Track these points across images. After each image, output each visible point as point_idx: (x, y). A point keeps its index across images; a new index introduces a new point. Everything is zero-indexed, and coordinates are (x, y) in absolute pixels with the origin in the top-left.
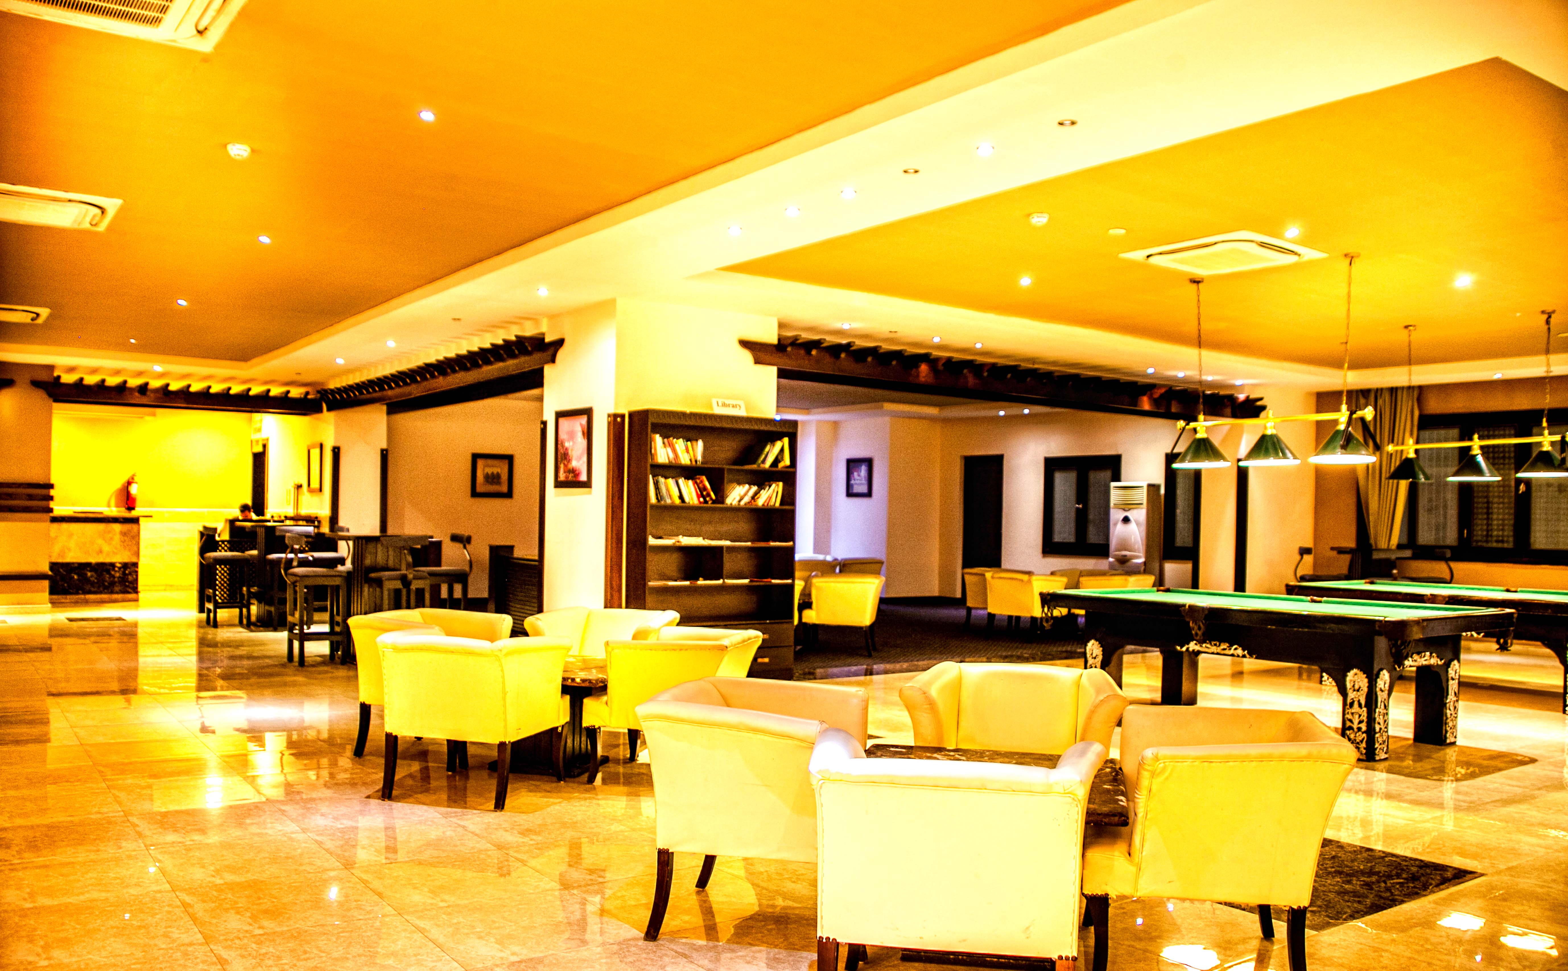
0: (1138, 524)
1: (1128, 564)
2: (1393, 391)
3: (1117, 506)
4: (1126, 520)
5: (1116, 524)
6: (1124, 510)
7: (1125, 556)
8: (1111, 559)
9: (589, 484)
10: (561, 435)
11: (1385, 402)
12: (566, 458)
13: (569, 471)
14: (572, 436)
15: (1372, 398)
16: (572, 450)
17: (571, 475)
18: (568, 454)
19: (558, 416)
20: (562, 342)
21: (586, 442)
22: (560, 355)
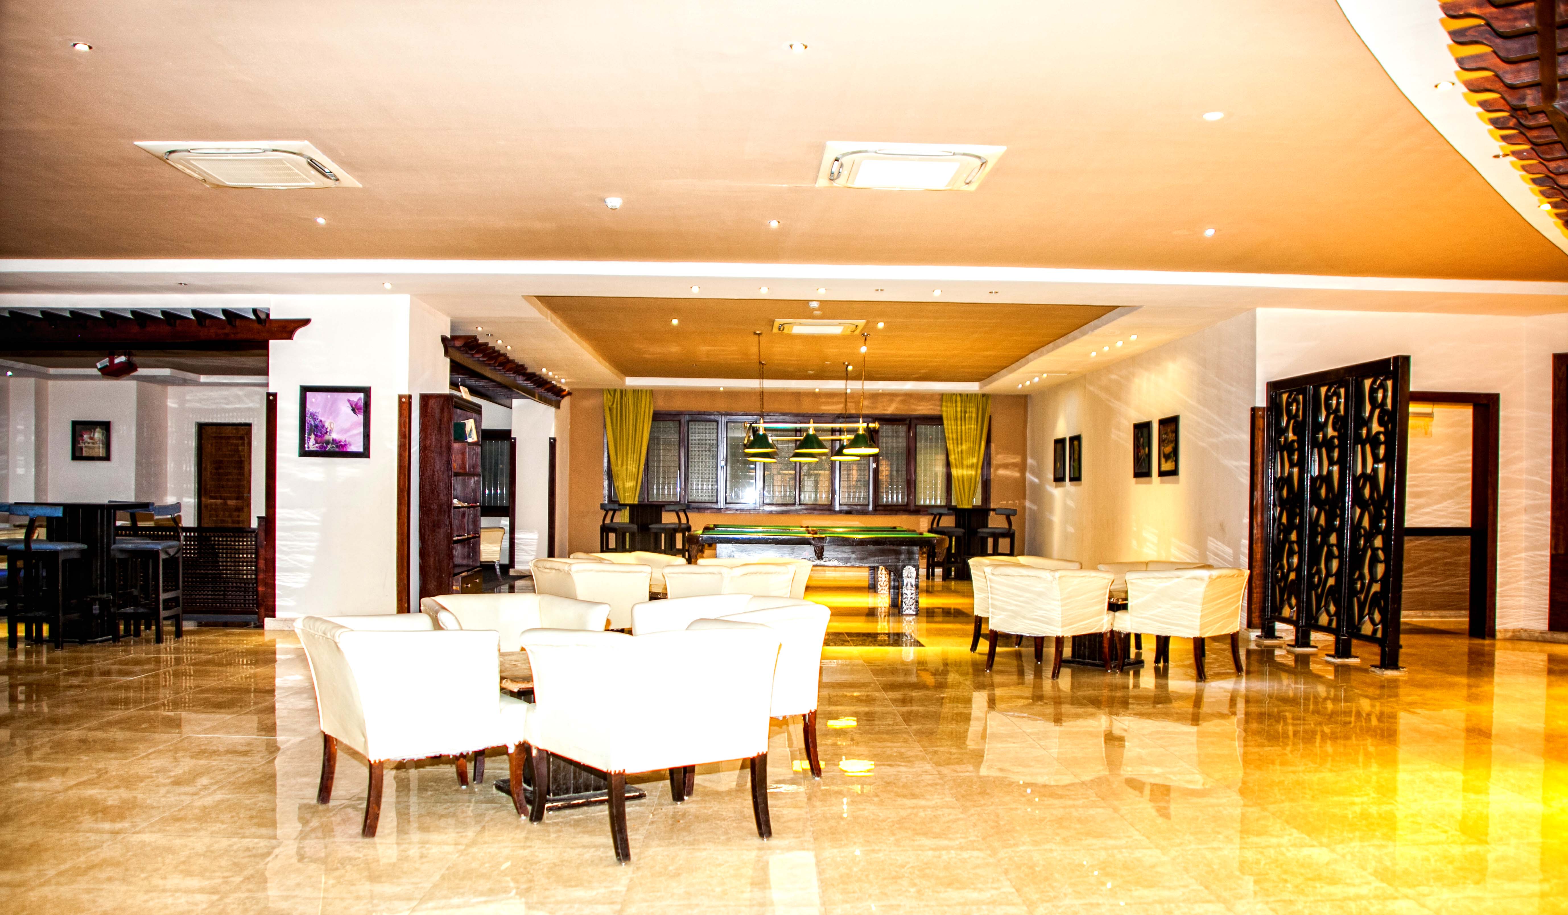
2: (636, 394)
9: (365, 454)
10: (310, 408)
11: (630, 399)
12: (319, 430)
13: (328, 443)
14: (333, 411)
15: (618, 394)
16: (331, 424)
17: (329, 446)
18: (324, 426)
19: (305, 390)
20: (306, 322)
21: (361, 417)
22: (299, 333)
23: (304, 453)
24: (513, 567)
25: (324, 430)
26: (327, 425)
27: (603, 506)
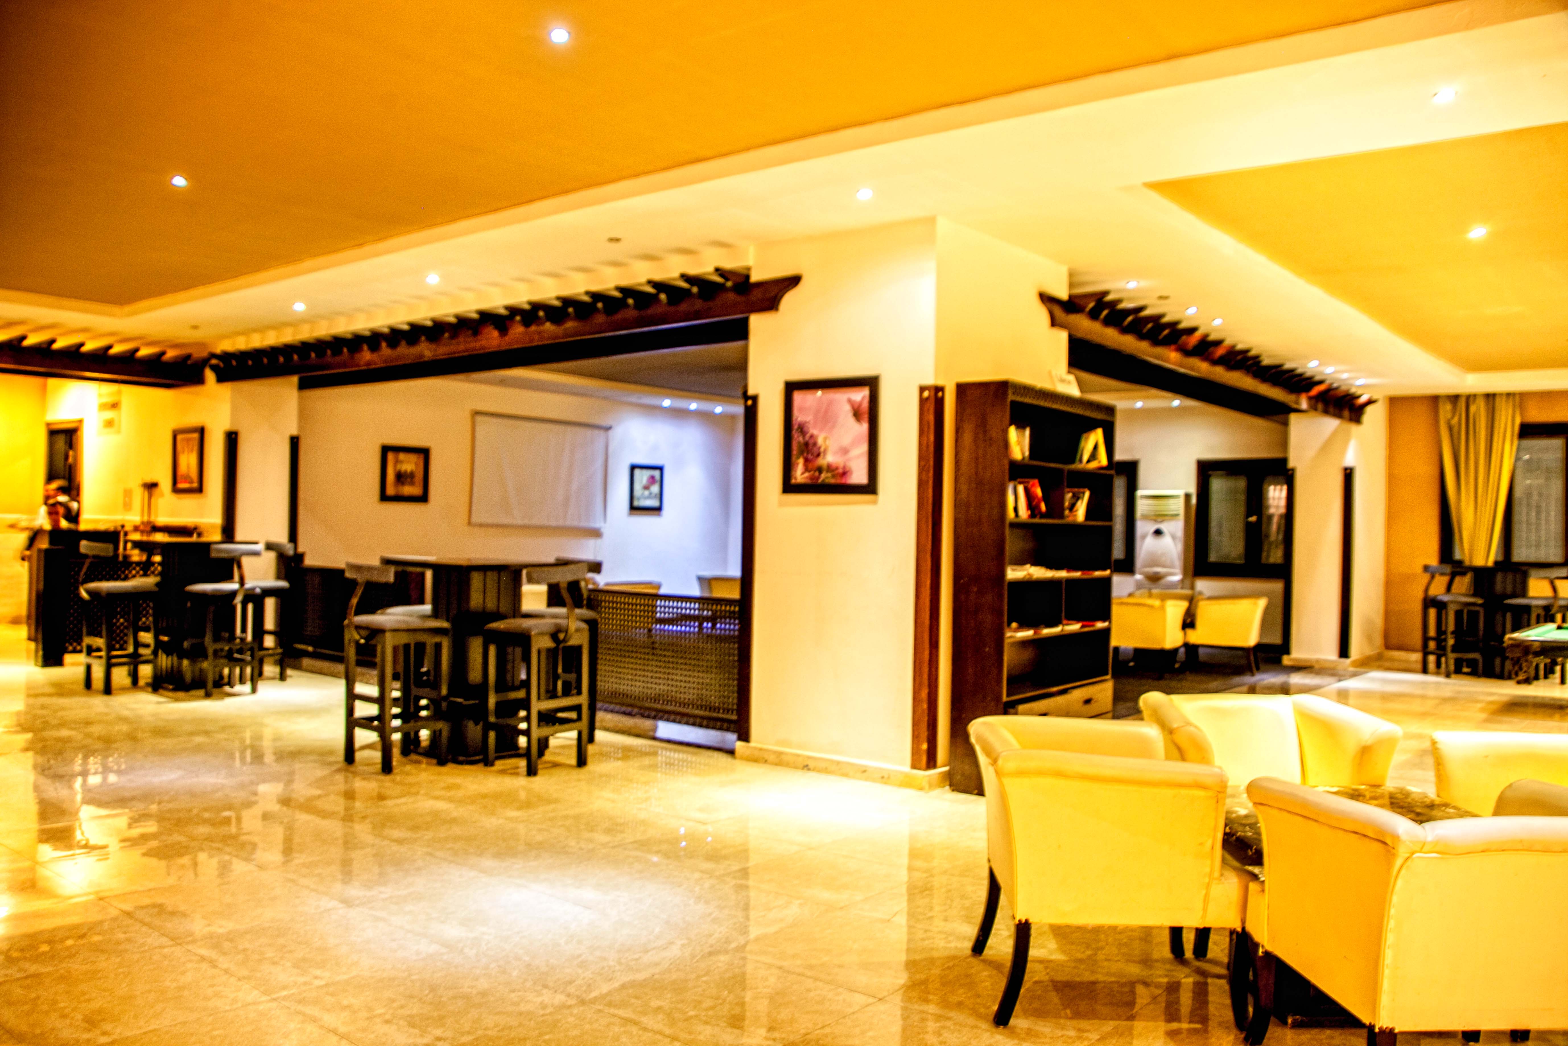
0: (1174, 537)
1: (1163, 582)
2: (1490, 397)
3: (1145, 517)
4: (1158, 533)
5: (1144, 537)
6: (1156, 521)
7: (1157, 573)
8: (1138, 577)
9: (870, 488)
10: (798, 416)
11: (1479, 409)
12: (810, 450)
13: (820, 470)
14: (827, 417)
15: (1462, 404)
16: (825, 439)
17: (823, 476)
18: (815, 444)
19: (791, 387)
20: (794, 281)
21: (865, 427)
22: (789, 300)
23: (789, 487)
24: (1288, 652)
25: (815, 450)
26: (820, 441)
27: (1426, 568)
